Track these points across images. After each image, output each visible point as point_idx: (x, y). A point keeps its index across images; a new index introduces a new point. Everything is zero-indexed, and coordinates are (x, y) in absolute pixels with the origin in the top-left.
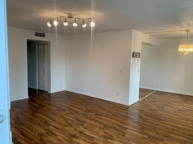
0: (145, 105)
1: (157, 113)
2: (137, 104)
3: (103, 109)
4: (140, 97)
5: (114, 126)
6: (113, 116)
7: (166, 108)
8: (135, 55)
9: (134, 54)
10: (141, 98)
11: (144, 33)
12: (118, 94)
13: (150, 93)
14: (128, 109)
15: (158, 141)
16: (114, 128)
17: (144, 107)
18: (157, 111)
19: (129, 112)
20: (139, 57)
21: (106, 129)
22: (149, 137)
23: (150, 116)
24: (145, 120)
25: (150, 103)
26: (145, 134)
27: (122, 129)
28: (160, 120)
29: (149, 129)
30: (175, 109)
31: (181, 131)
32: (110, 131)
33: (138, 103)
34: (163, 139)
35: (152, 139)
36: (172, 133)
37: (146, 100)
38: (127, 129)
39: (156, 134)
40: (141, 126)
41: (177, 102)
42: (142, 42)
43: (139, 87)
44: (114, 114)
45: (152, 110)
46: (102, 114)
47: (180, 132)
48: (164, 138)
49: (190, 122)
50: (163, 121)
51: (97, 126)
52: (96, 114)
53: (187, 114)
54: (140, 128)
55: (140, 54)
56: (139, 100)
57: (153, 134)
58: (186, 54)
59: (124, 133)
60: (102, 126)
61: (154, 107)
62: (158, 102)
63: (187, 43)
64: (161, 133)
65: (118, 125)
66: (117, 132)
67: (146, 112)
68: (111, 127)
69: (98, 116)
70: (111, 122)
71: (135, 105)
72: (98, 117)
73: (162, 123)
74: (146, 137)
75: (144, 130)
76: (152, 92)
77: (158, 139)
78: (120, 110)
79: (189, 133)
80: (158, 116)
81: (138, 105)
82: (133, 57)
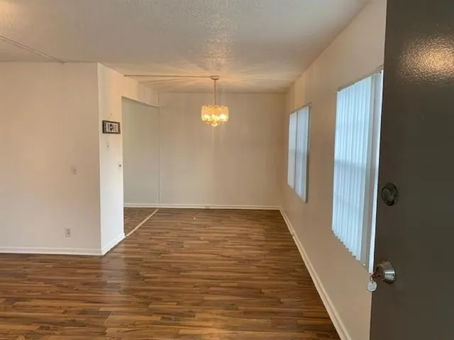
0: (141, 245)
1: (169, 258)
2: (121, 247)
3: (29, 280)
4: (126, 229)
5: (69, 317)
6: (62, 292)
7: (188, 243)
8: (108, 127)
9: (107, 124)
10: (129, 232)
11: (125, 76)
12: (71, 232)
13: (147, 215)
14: (100, 263)
15: (185, 320)
16: (73, 323)
17: (139, 250)
18: (169, 252)
19: (106, 269)
20: (119, 133)
21: (48, 332)
22: (164, 318)
23: (157, 269)
24: (146, 280)
25: (151, 239)
26: (154, 313)
27: (93, 320)
28: (179, 272)
29: (160, 300)
30: (204, 240)
31: (222, 285)
32: (61, 334)
33: (122, 245)
34: (191, 312)
35: (170, 319)
36: (207, 293)
37: (140, 234)
38: (108, 313)
39: (177, 305)
40: (139, 297)
41: (205, 226)
42: (122, 97)
43: (123, 207)
44: (67, 287)
45: (159, 253)
46: (29, 294)
47: (220, 287)
48: (194, 309)
49: (232, 262)
50: (185, 271)
51: (18, 334)
52: (8, 300)
53: (226, 246)
54: (140, 303)
55: (119, 127)
56: (124, 237)
57: (171, 306)
58: (215, 125)
59: (102, 327)
60: (34, 328)
61: (161, 246)
62: (168, 233)
63: (215, 104)
64: (186, 300)
65: (83, 312)
66: (83, 330)
67: (146, 263)
68: (62, 324)
69: (17, 303)
70: (61, 308)
71: (115, 250)
72: (14, 307)
73: (183, 276)
74: (158, 318)
75: (148, 304)
76: (151, 214)
77: (181, 314)
78: (79, 271)
79: (236, 285)
80: (173, 265)
81: (122, 250)
82: (104, 131)
